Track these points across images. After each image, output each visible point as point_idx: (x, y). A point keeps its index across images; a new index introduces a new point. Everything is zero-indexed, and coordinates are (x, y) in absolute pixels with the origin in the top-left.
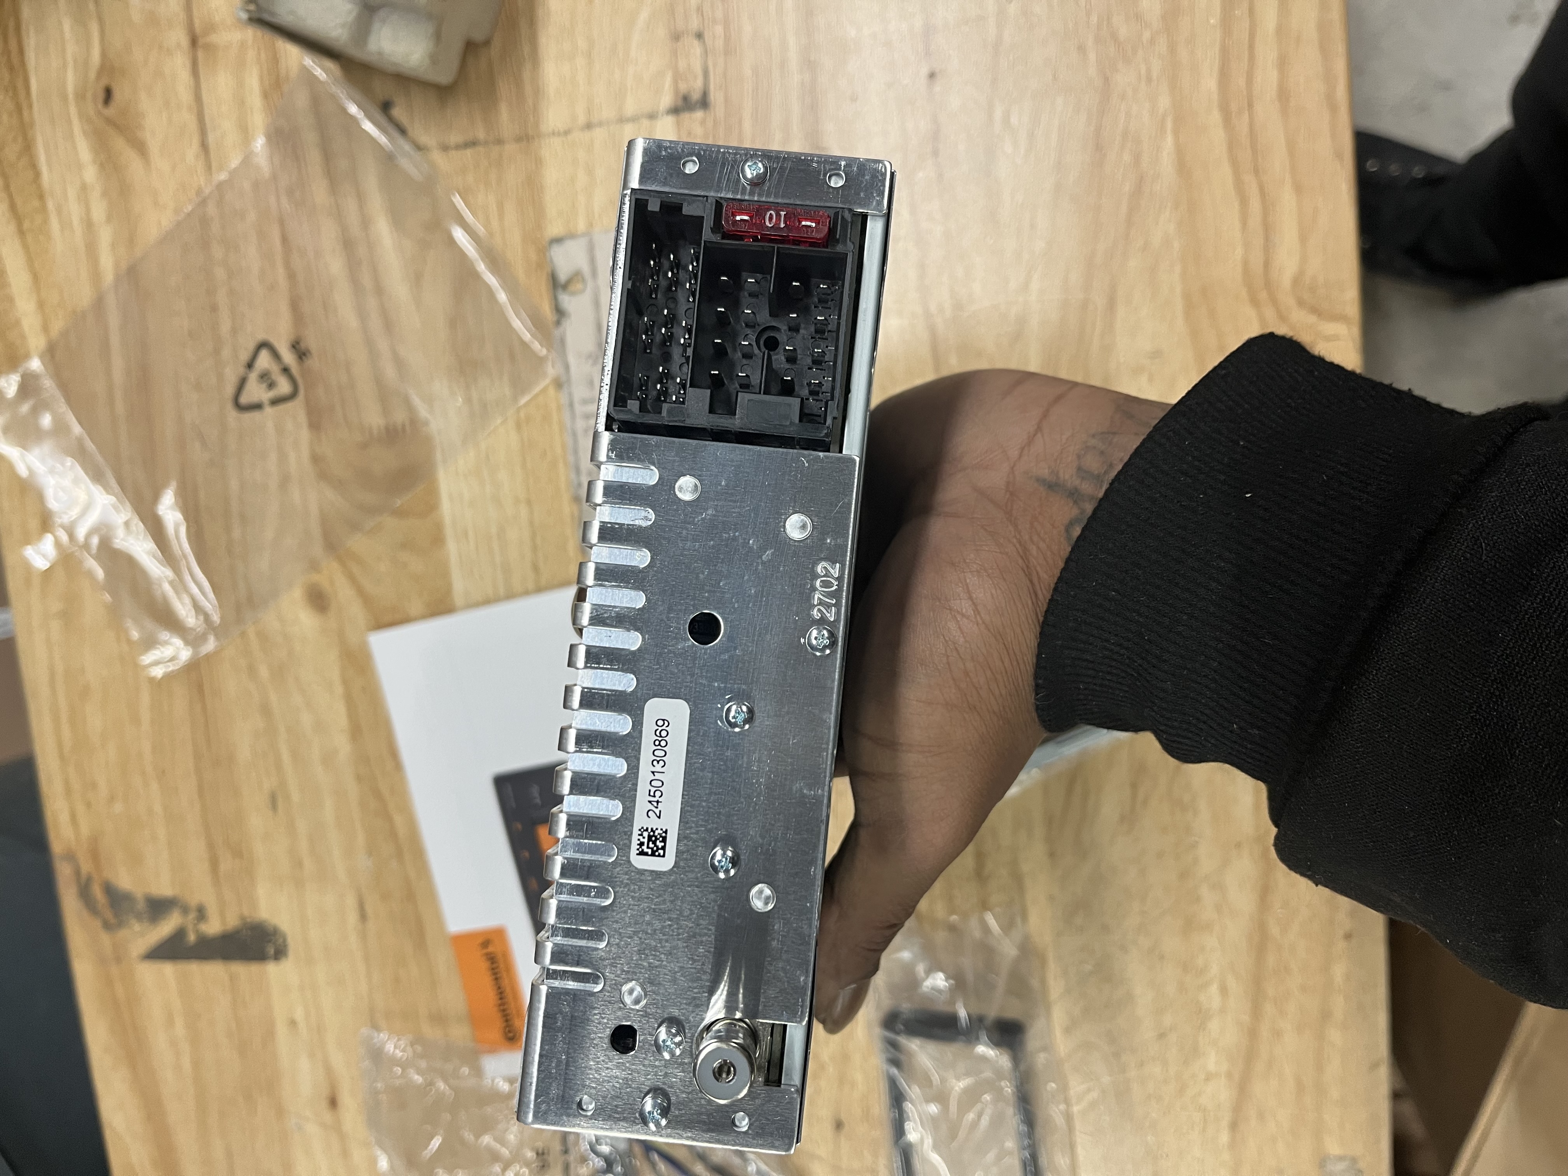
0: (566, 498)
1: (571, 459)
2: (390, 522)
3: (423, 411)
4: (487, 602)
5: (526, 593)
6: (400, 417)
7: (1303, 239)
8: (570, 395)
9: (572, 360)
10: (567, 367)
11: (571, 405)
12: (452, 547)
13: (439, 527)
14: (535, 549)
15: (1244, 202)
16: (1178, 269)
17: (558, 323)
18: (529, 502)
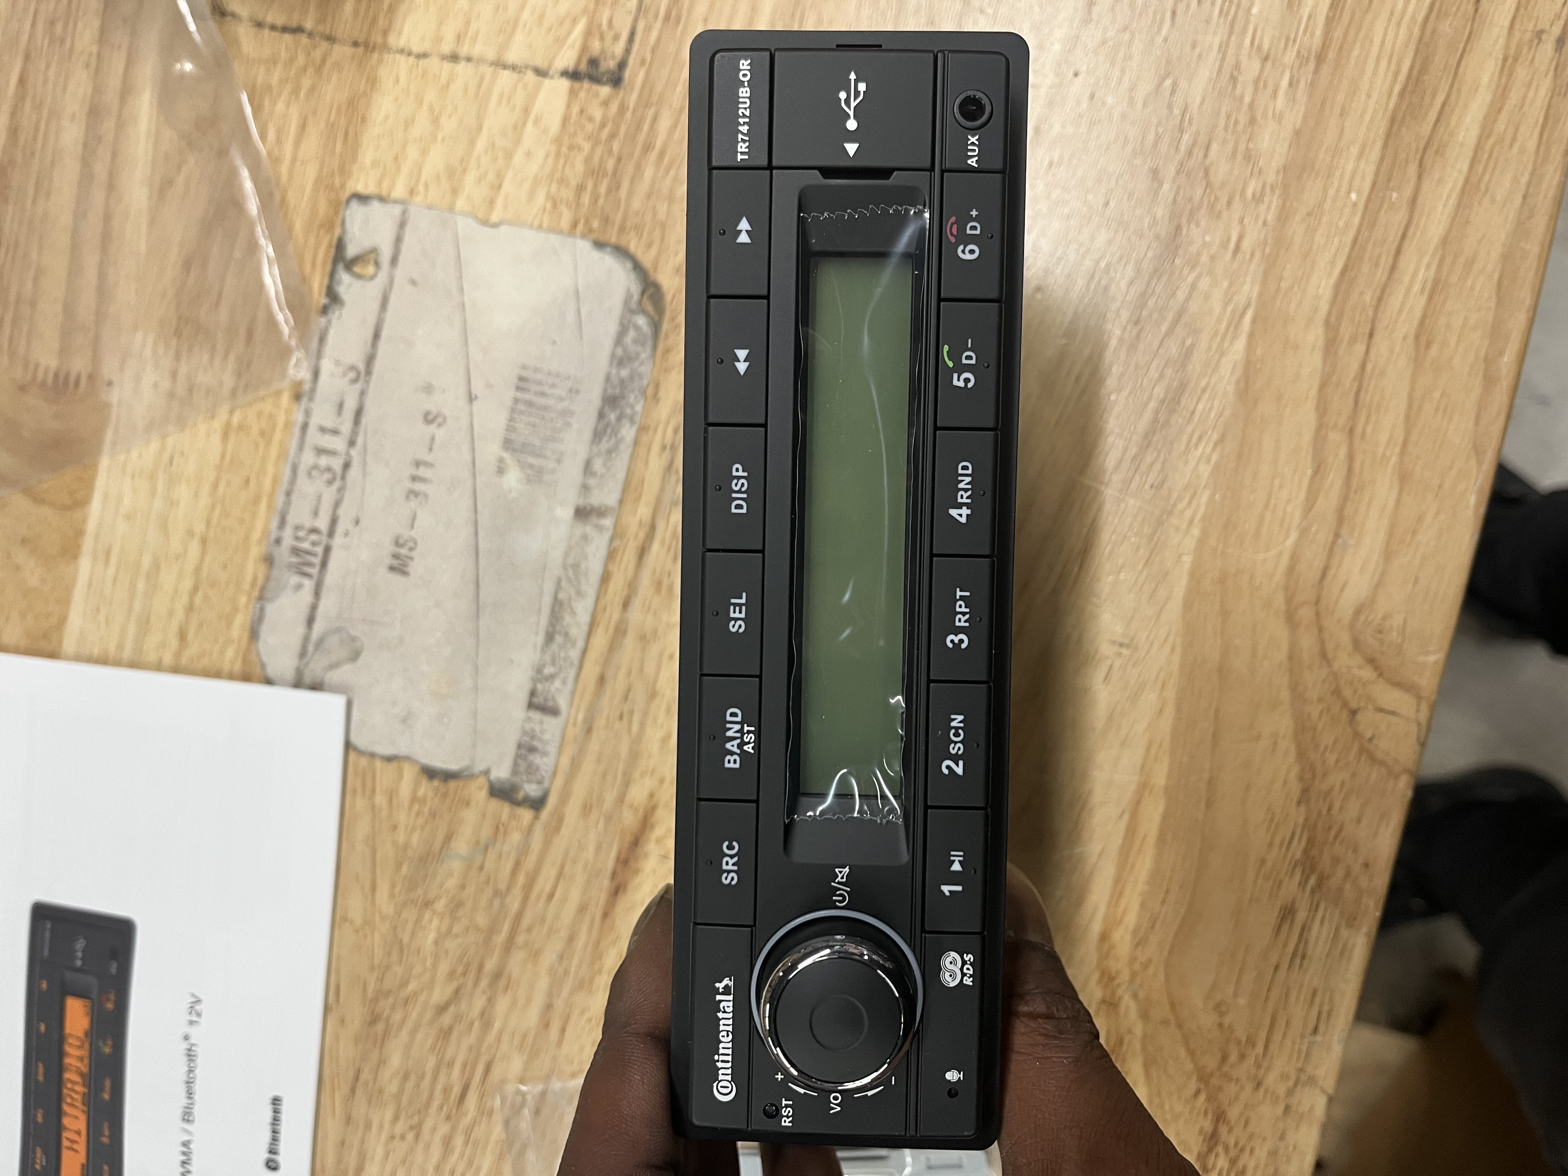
0: (255, 552)
1: (280, 499)
2: (20, 502)
3: (109, 368)
4: (103, 660)
5: (158, 667)
6: (79, 365)
7: (1388, 555)
8: (308, 413)
9: (326, 365)
10: (316, 374)
11: (305, 427)
12: (85, 564)
13: (79, 533)
14: (190, 608)
15: (1319, 469)
16: (1196, 532)
17: (325, 310)
18: (204, 542)
